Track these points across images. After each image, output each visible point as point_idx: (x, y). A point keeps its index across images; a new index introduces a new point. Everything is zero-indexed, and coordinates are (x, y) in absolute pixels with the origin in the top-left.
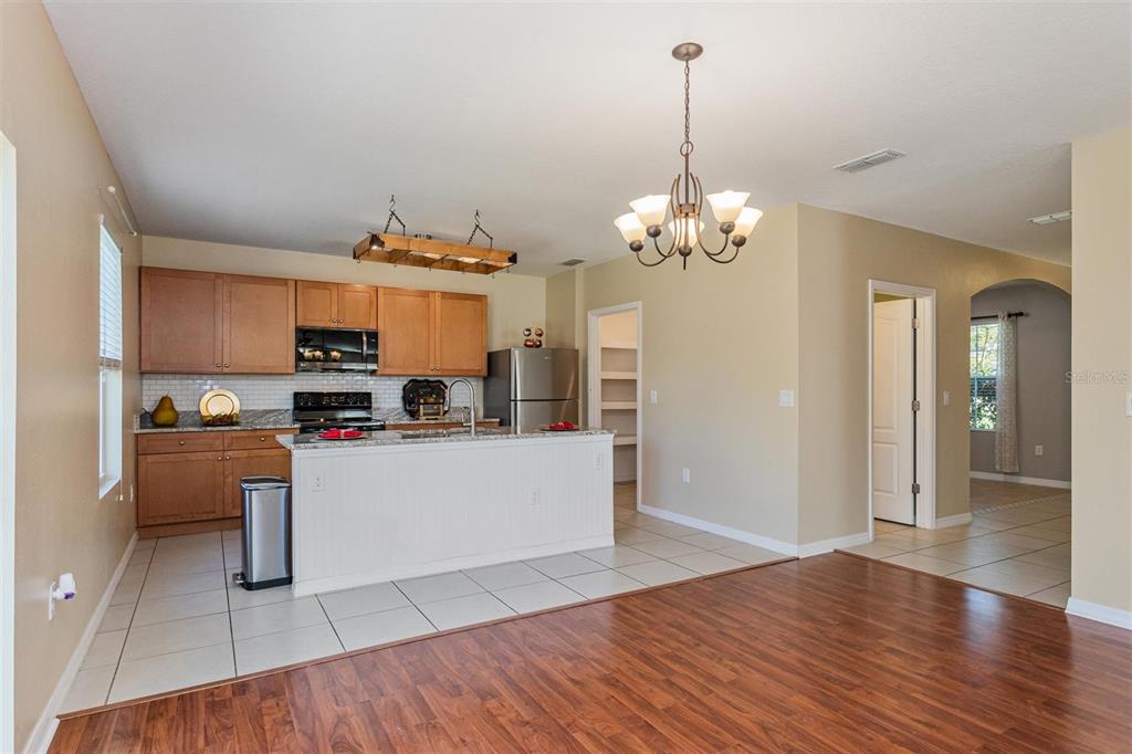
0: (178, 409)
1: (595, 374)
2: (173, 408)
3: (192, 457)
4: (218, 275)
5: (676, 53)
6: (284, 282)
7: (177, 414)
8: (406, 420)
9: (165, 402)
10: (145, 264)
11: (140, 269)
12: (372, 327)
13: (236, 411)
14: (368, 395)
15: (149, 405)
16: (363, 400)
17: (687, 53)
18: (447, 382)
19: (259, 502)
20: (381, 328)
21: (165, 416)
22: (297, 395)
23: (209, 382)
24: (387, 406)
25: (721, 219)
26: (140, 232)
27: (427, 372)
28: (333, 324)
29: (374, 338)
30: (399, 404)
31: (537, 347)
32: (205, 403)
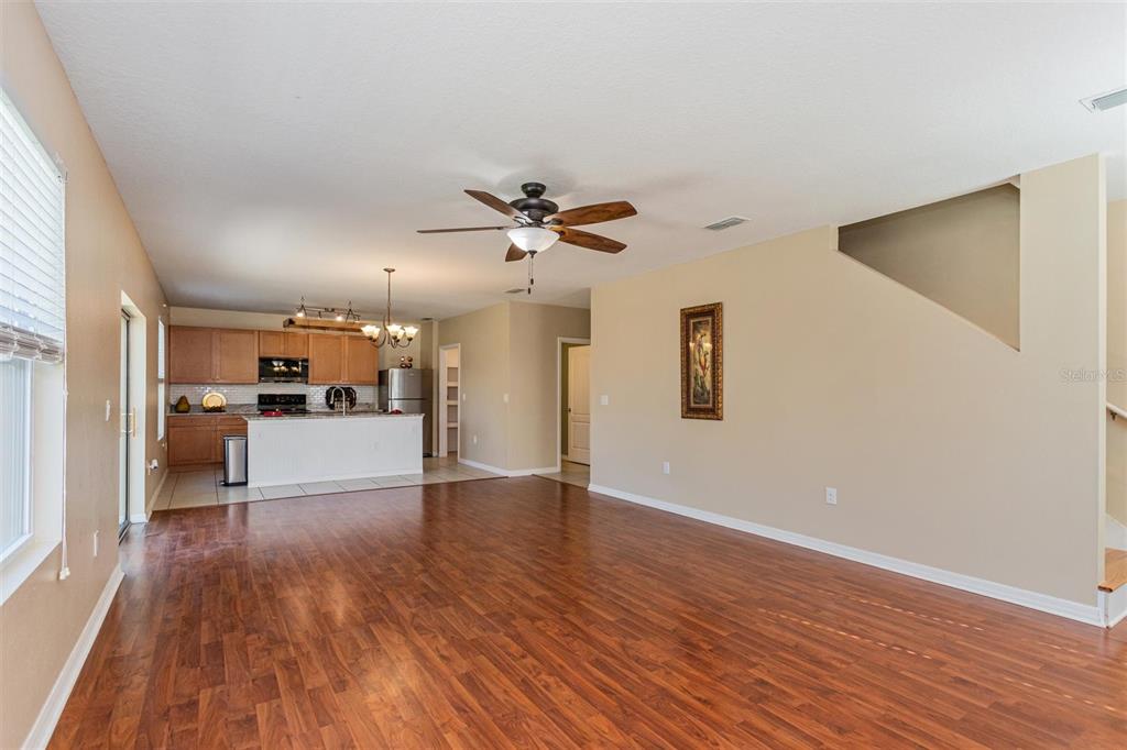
0: (190, 403)
1: (444, 384)
2: (187, 402)
3: (198, 428)
4: (213, 329)
5: (385, 270)
6: (252, 332)
7: (189, 406)
8: (327, 410)
9: (183, 399)
10: (172, 323)
11: (170, 326)
12: (305, 357)
13: (225, 403)
14: (304, 397)
15: (173, 401)
16: (302, 399)
17: (389, 271)
19: (232, 447)
20: (310, 357)
21: (182, 408)
22: (260, 396)
23: (209, 388)
24: (316, 402)
25: (392, 334)
26: (169, 305)
27: (340, 383)
28: (281, 356)
29: (306, 363)
30: (324, 401)
31: (408, 368)
32: (206, 400)
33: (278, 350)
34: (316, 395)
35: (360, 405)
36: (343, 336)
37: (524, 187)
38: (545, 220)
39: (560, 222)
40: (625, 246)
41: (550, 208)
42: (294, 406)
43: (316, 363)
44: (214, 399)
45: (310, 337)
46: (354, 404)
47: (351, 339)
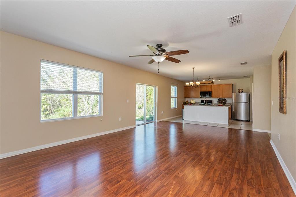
2: (188, 102)
11: (184, 86)
13: (195, 102)
14: (212, 101)
17: (193, 68)
18: (226, 99)
22: (202, 101)
24: (215, 103)
28: (205, 91)
29: (211, 92)
30: (217, 102)
31: (241, 92)
32: (191, 101)
33: (204, 90)
34: (215, 101)
35: (228, 104)
36: (221, 85)
37: (158, 45)
38: (163, 54)
39: (167, 54)
40: (180, 61)
41: (164, 51)
42: (210, 103)
43: (213, 92)
44: (193, 101)
45: (212, 86)
46: (226, 103)
47: (223, 85)
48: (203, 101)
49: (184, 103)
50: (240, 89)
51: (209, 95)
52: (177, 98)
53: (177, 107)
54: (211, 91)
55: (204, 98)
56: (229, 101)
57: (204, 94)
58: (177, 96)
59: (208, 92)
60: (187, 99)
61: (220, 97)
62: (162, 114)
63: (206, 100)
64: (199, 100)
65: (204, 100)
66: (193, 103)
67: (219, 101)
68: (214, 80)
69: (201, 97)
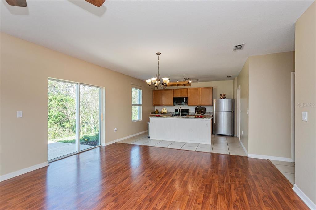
2: (158, 111)
5: (157, 54)
14: (188, 110)
18: (205, 107)
21: (156, 113)
23: (163, 107)
24: (192, 112)
28: (180, 97)
29: (186, 98)
30: (194, 111)
31: (224, 98)
32: (162, 110)
33: (179, 95)
34: (192, 110)
35: (207, 113)
36: (199, 88)
42: (185, 113)
43: (190, 98)
44: (164, 110)
45: (188, 89)
46: (205, 113)
47: (202, 89)
48: (176, 110)
49: (152, 113)
50: (223, 93)
51: (185, 103)
52: (141, 107)
53: (141, 120)
54: (187, 96)
55: (179, 106)
56: (209, 110)
57: (178, 101)
58: (141, 103)
59: (183, 98)
60: (156, 108)
61: (198, 105)
62: (115, 131)
63: (180, 108)
64: (172, 109)
65: (178, 108)
66: (164, 114)
67: (196, 110)
68: (190, 82)
69: (174, 105)
